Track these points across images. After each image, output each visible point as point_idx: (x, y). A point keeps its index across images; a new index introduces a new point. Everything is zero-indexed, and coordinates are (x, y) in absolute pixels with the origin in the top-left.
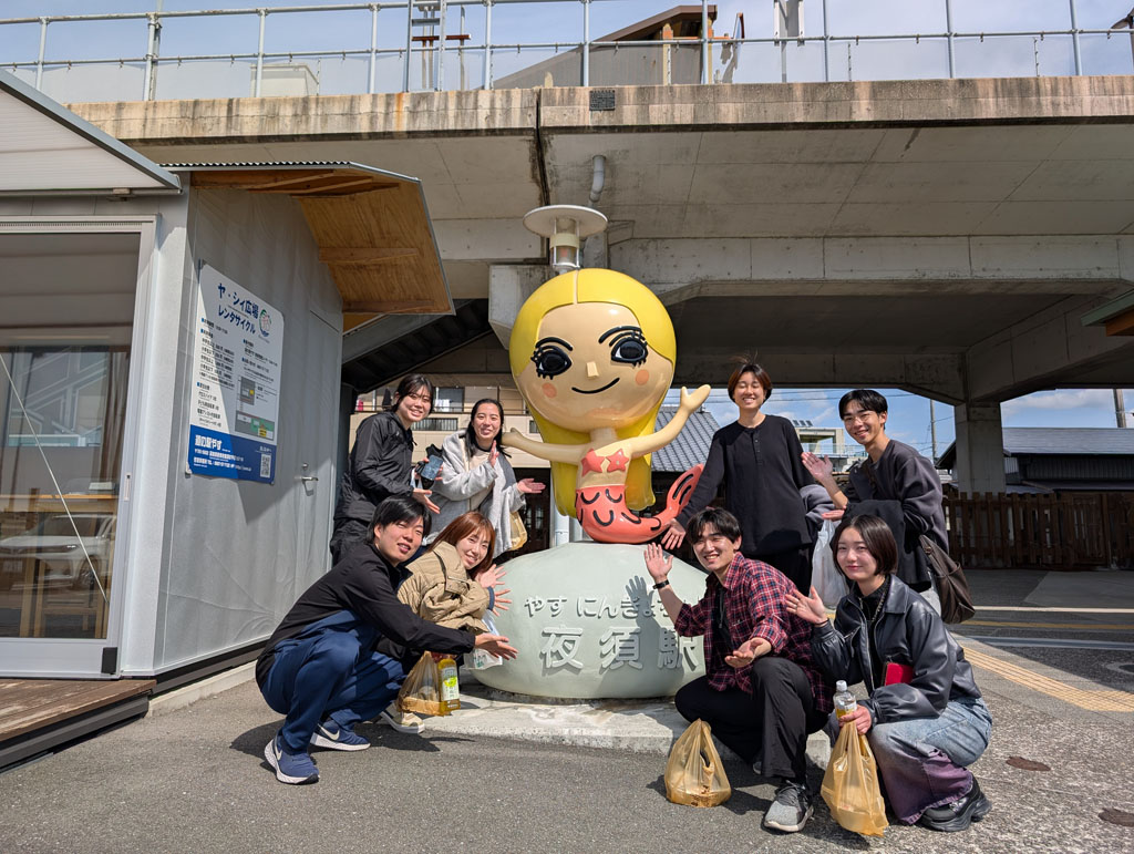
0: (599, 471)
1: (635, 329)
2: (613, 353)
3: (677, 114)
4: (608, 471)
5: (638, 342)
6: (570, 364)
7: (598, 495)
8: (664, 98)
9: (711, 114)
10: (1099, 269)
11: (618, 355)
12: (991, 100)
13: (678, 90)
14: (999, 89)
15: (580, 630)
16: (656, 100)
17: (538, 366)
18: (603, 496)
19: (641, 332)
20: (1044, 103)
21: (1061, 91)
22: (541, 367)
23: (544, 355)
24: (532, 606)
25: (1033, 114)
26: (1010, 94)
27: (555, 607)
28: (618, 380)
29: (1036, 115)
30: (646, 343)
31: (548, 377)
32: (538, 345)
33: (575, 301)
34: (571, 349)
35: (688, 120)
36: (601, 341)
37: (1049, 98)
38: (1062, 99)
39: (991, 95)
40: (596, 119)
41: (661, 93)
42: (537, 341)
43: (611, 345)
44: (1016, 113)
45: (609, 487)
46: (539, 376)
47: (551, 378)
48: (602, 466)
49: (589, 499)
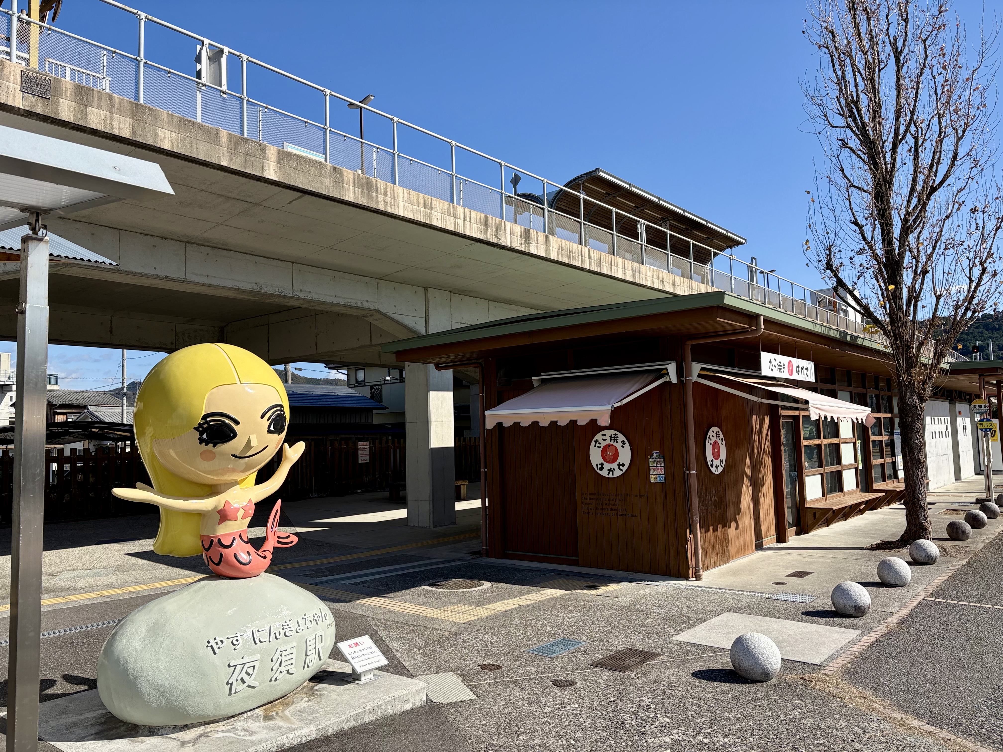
0: (235, 519)
2: (269, 426)
3: (115, 124)
4: (242, 519)
5: (283, 416)
6: (235, 435)
8: (103, 104)
9: (148, 135)
10: (367, 301)
11: (272, 428)
12: (351, 187)
13: (117, 101)
14: (356, 181)
15: (258, 657)
16: (95, 103)
17: (201, 435)
18: (238, 539)
20: (379, 199)
21: (389, 194)
22: (204, 436)
23: (209, 426)
24: (214, 646)
25: (373, 205)
26: (362, 187)
28: (266, 448)
29: (375, 207)
31: (210, 445)
32: (205, 417)
33: (238, 382)
34: (237, 423)
35: (126, 133)
36: (262, 417)
37: (383, 196)
38: (389, 199)
39: (351, 184)
40: (28, 103)
41: (100, 98)
42: (203, 413)
43: (268, 420)
44: (364, 202)
45: (242, 531)
46: (200, 443)
47: (214, 446)
48: (238, 514)
49: (227, 543)
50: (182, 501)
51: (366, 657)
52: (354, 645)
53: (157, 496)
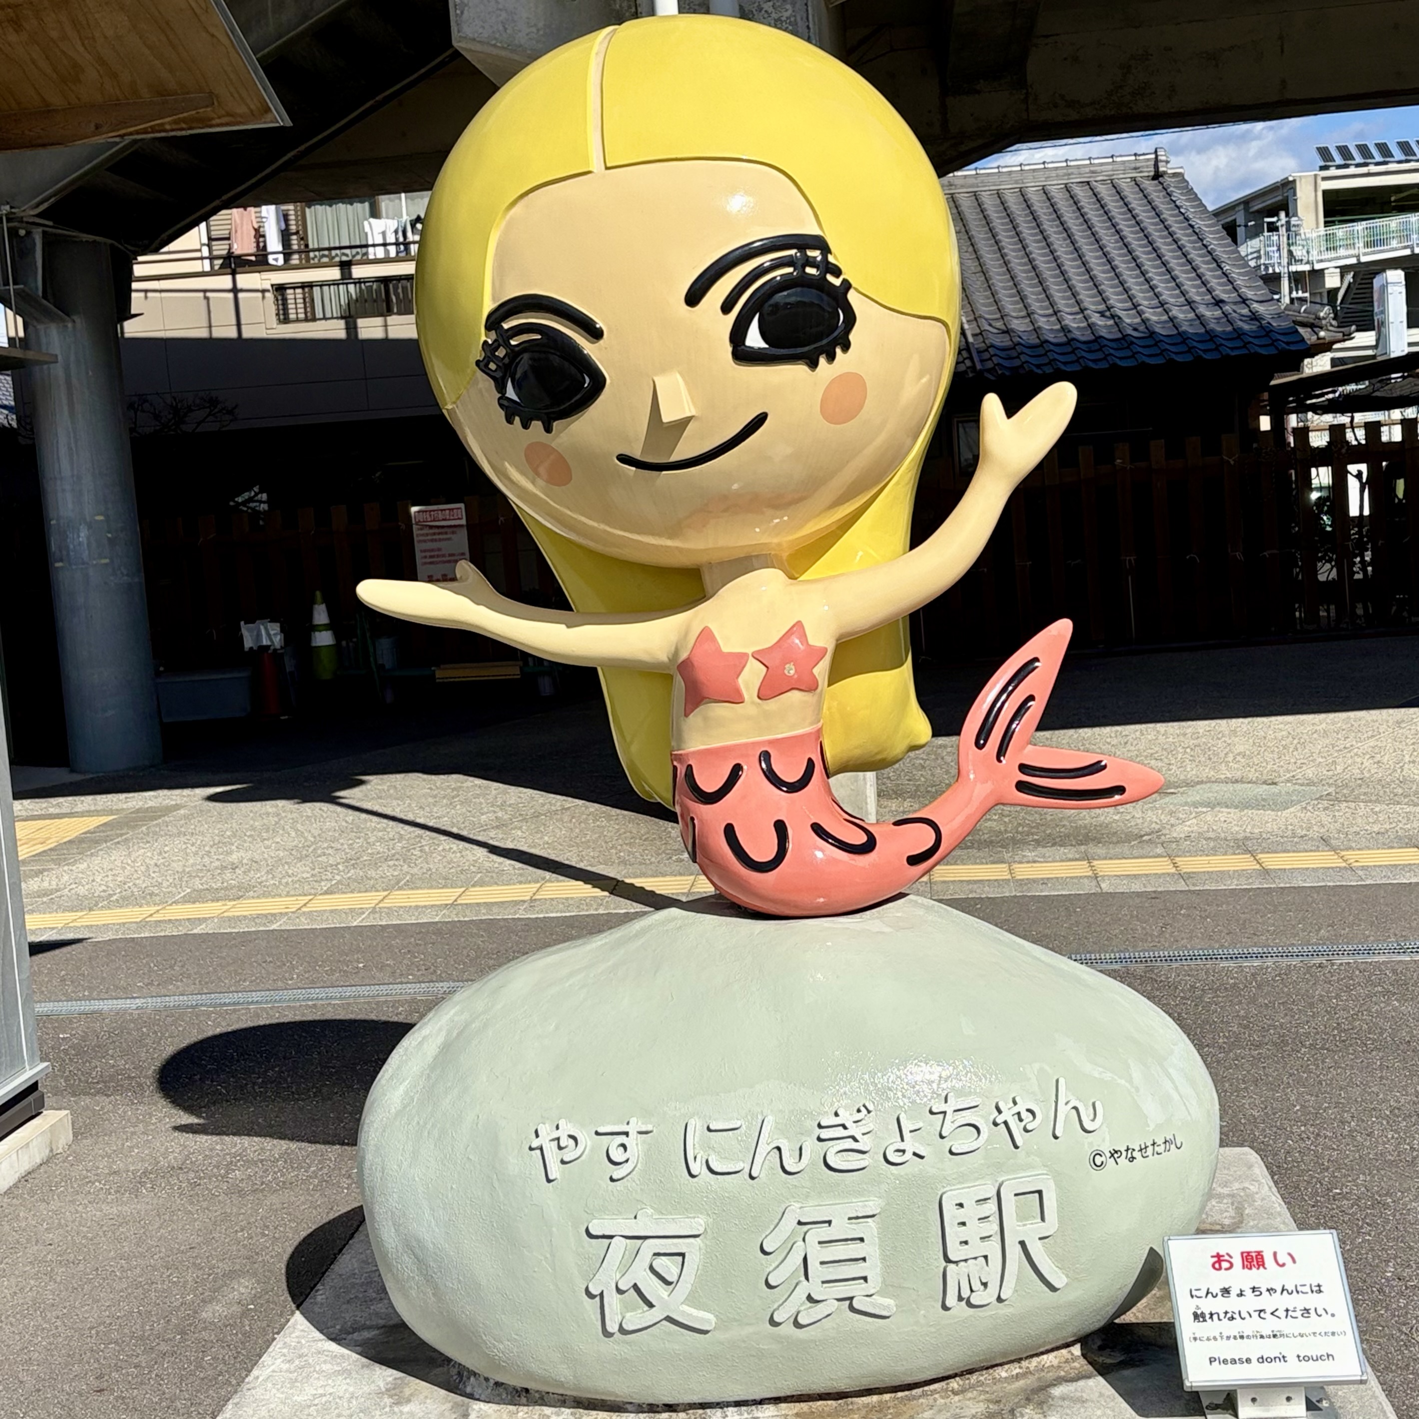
0: (735, 698)
1: (802, 242)
2: (738, 335)
4: (762, 696)
5: (820, 284)
6: (599, 383)
7: (736, 772)
11: (754, 339)
15: (697, 1224)
17: (501, 387)
18: (752, 775)
19: (825, 249)
22: (511, 393)
23: (514, 354)
24: (551, 1150)
27: (618, 1155)
28: (760, 420)
30: (847, 286)
31: (537, 425)
32: (494, 321)
33: (596, 165)
34: (595, 334)
36: (694, 297)
42: (488, 306)
43: (726, 308)
45: (771, 742)
46: (510, 420)
47: (548, 429)
48: (741, 681)
49: (709, 785)
50: (563, 627)
51: (1269, 1325)
52: (1237, 1261)
53: (482, 609)
